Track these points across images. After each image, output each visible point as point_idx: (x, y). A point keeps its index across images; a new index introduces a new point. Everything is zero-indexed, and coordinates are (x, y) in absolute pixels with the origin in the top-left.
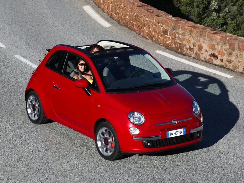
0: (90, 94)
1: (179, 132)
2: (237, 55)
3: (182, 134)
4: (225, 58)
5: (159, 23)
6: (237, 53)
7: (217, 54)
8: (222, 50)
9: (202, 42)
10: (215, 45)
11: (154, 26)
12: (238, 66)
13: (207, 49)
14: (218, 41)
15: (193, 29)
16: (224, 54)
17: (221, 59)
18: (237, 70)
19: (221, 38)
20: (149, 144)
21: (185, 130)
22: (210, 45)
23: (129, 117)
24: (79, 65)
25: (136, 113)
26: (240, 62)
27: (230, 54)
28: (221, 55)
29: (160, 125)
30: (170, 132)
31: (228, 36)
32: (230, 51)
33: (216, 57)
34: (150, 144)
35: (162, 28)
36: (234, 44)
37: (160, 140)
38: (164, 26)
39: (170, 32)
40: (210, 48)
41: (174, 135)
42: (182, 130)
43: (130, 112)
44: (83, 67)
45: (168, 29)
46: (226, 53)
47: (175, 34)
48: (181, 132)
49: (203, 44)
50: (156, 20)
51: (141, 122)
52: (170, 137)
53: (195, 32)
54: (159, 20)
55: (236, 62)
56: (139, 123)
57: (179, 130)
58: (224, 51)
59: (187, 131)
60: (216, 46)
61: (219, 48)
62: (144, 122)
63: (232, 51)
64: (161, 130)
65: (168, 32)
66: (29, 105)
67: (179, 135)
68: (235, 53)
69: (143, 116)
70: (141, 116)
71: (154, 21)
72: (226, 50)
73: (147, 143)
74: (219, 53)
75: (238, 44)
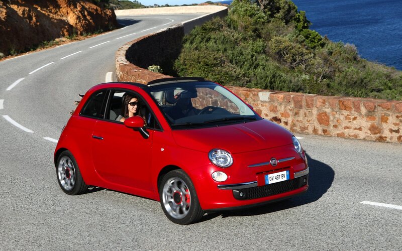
0: (148, 136)
1: (281, 176)
2: (305, 114)
3: (285, 179)
4: (290, 120)
5: (207, 95)
6: (305, 111)
7: (279, 116)
8: (285, 110)
9: (260, 106)
10: (276, 106)
11: (201, 100)
12: (306, 126)
13: (267, 113)
14: (281, 100)
15: (249, 93)
16: (289, 115)
17: (285, 122)
18: (306, 131)
19: (284, 97)
20: (241, 195)
21: (288, 173)
22: (270, 107)
23: (210, 158)
24: (129, 105)
25: (219, 151)
26: (309, 121)
27: (296, 114)
28: (286, 117)
29: (255, 166)
30: (270, 176)
31: (291, 94)
32: (295, 110)
33: (279, 120)
34: (243, 194)
35: (211, 99)
36: (301, 101)
37: (256, 187)
38: (213, 97)
39: (220, 102)
40: (271, 111)
41: (275, 181)
42: (284, 173)
43: (211, 151)
44: (136, 106)
45: (218, 99)
46: (291, 113)
47: (227, 103)
48: (283, 176)
49: (262, 108)
50: (203, 93)
51: (228, 163)
52: (270, 183)
53: (251, 95)
54: (207, 91)
55: (305, 121)
56: (225, 165)
57: (281, 173)
58: (288, 111)
59: (291, 175)
60: (279, 108)
61: (282, 109)
62: (231, 162)
63: (298, 109)
64: (258, 174)
65: (219, 102)
66: (61, 174)
67: (281, 180)
68: (302, 112)
69: (230, 155)
70: (226, 155)
71: (201, 94)
72: (291, 110)
73: (240, 193)
74: (282, 115)
75: (306, 100)
